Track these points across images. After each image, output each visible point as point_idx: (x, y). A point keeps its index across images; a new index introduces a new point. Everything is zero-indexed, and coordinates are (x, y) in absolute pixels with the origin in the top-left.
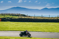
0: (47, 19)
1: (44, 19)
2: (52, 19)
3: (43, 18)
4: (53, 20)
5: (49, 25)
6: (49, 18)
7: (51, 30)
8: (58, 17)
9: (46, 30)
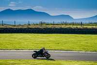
0: (11, 28)
1: (7, 28)
2: (20, 27)
3: (4, 27)
4: (21, 29)
5: (15, 38)
6: (15, 26)
7: (17, 46)
8: (29, 25)
9: (9, 46)
